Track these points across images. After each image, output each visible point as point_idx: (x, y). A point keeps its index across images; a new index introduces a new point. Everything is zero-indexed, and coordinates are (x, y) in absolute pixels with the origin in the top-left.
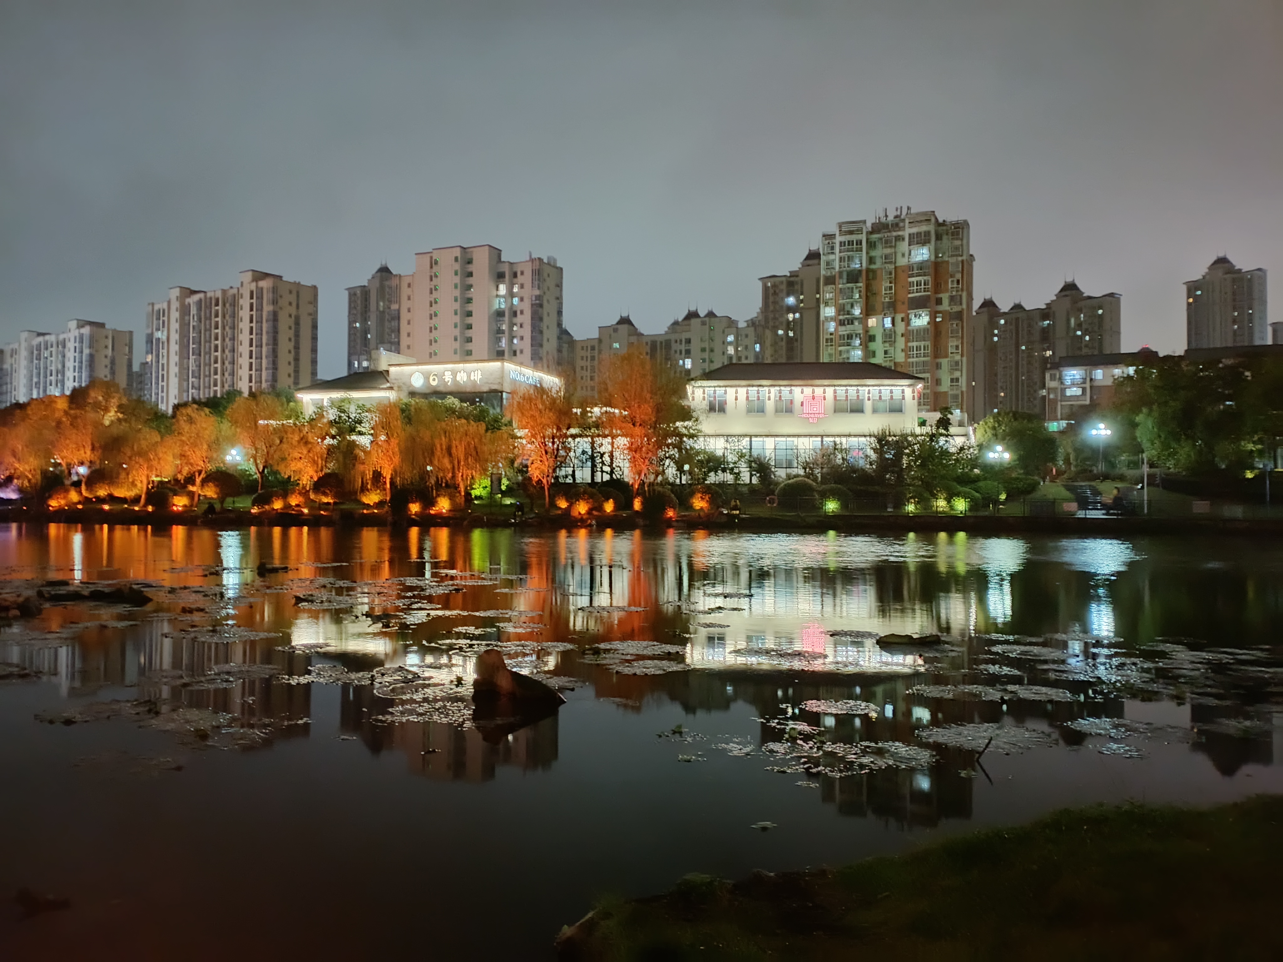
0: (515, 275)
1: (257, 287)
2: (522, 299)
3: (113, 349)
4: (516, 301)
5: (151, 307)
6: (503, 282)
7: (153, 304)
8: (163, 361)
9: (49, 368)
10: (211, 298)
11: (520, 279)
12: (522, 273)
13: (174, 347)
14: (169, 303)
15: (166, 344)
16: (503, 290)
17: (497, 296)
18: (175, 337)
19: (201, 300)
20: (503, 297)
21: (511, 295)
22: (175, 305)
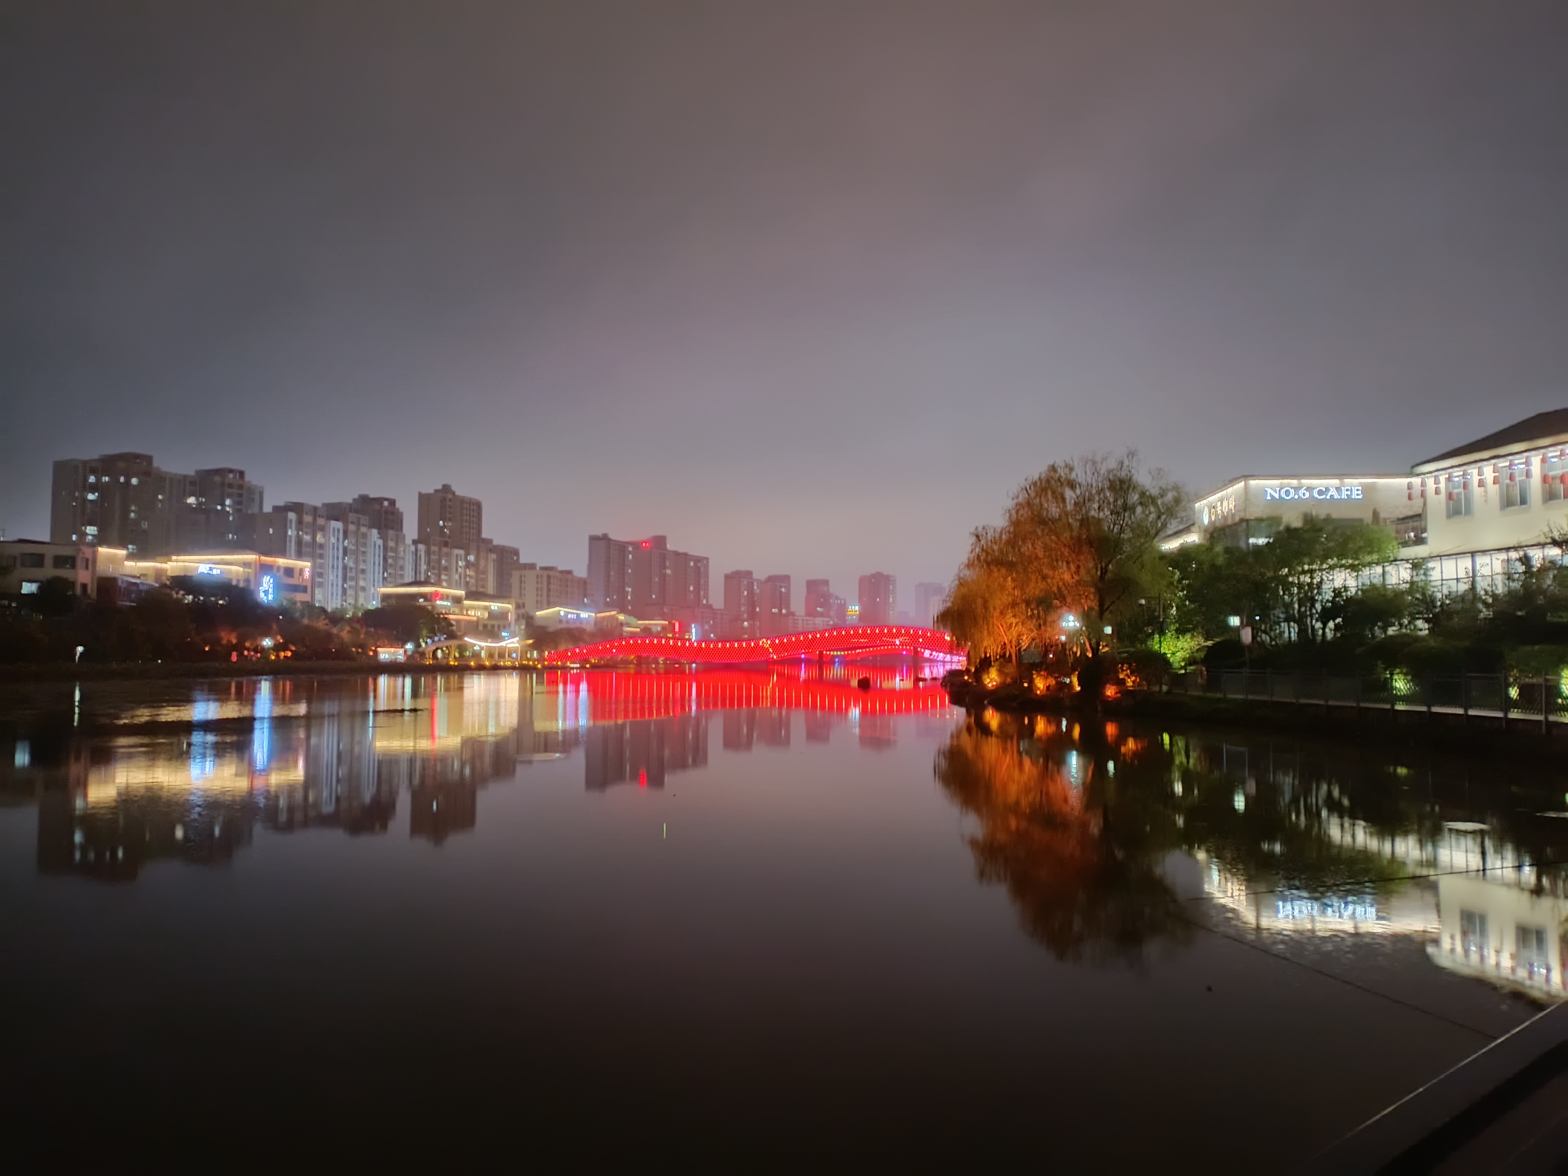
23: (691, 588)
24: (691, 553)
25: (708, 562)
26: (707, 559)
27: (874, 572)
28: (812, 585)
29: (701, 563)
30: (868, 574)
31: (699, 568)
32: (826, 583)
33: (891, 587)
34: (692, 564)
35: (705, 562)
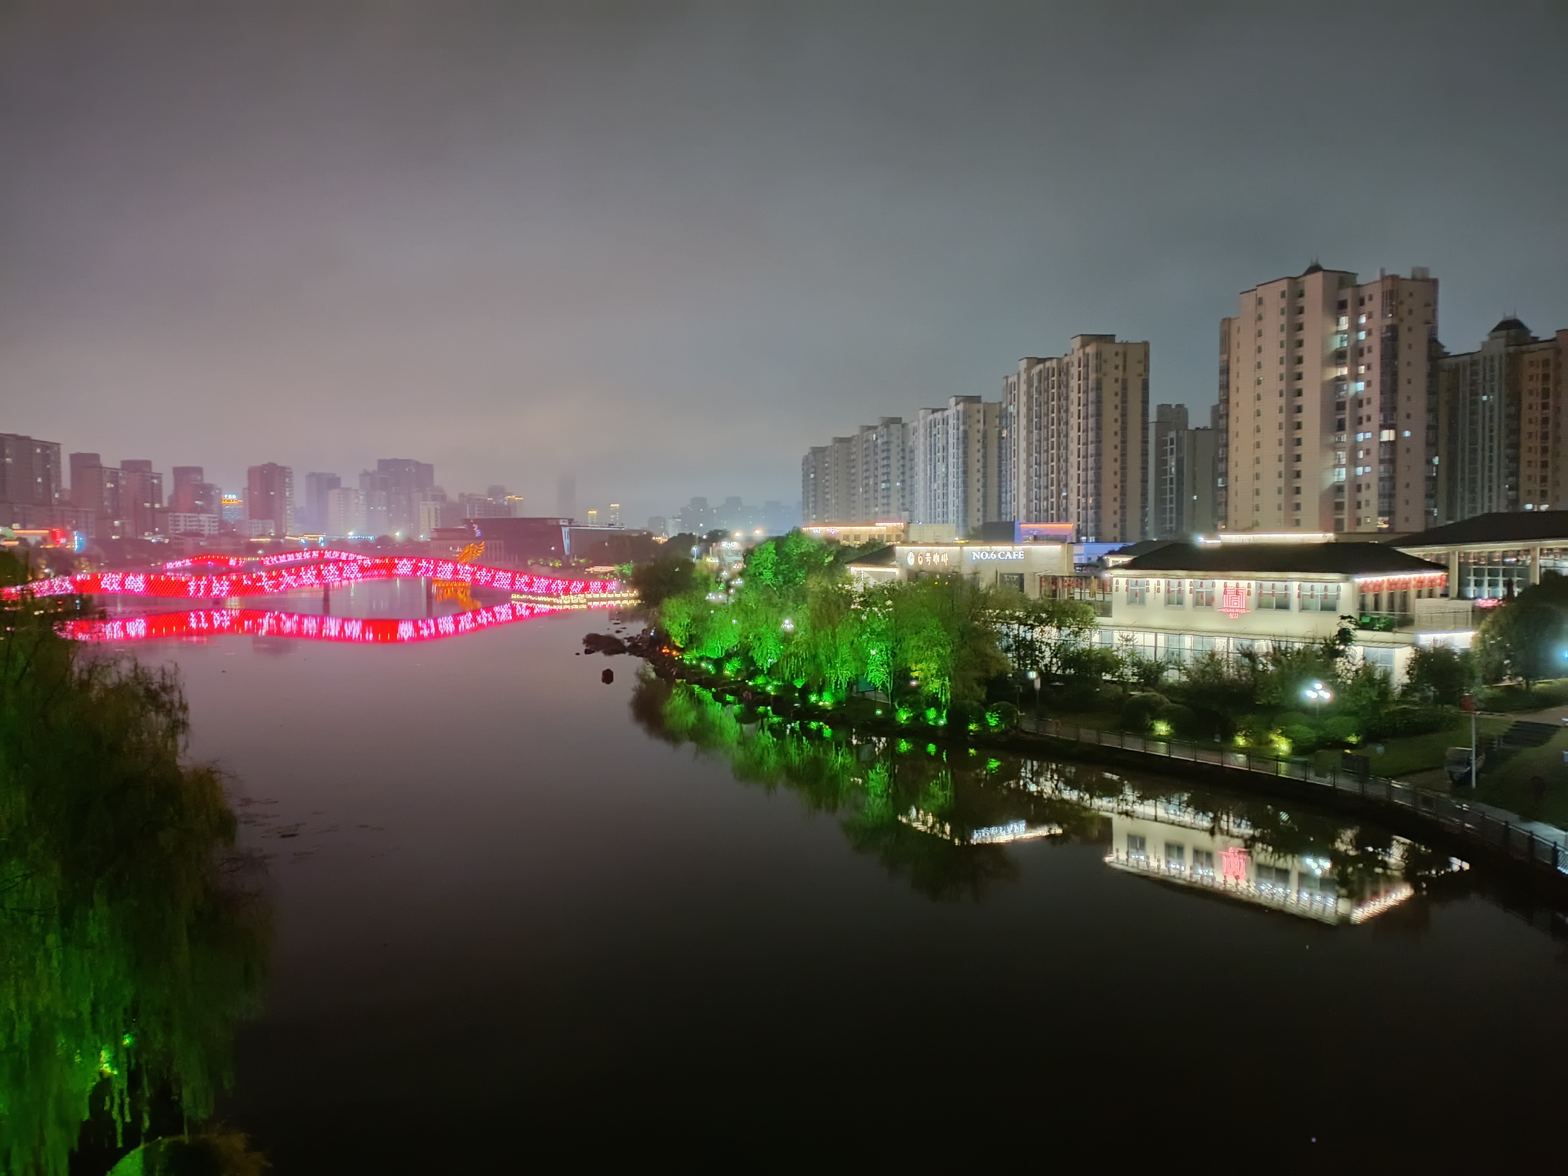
0: (1362, 302)
1: (1084, 353)
2: (1369, 333)
3: (984, 423)
4: (1362, 335)
5: (1005, 380)
6: (1344, 315)
7: (1007, 378)
8: (1014, 436)
9: (937, 445)
10: (1048, 368)
11: (1368, 306)
12: (1371, 298)
13: (1023, 421)
14: (1019, 374)
15: (1016, 418)
16: (1344, 323)
17: (1338, 332)
18: (1023, 410)
19: (1041, 371)
20: (1344, 332)
21: (1356, 327)
22: (1023, 377)
23: (39, 480)
24: (35, 437)
25: (59, 449)
26: (58, 444)
27: (266, 462)
28: (181, 473)
29: (50, 450)
30: (259, 464)
31: (48, 456)
32: (199, 470)
33: (287, 480)
34: (38, 451)
35: (56, 449)
